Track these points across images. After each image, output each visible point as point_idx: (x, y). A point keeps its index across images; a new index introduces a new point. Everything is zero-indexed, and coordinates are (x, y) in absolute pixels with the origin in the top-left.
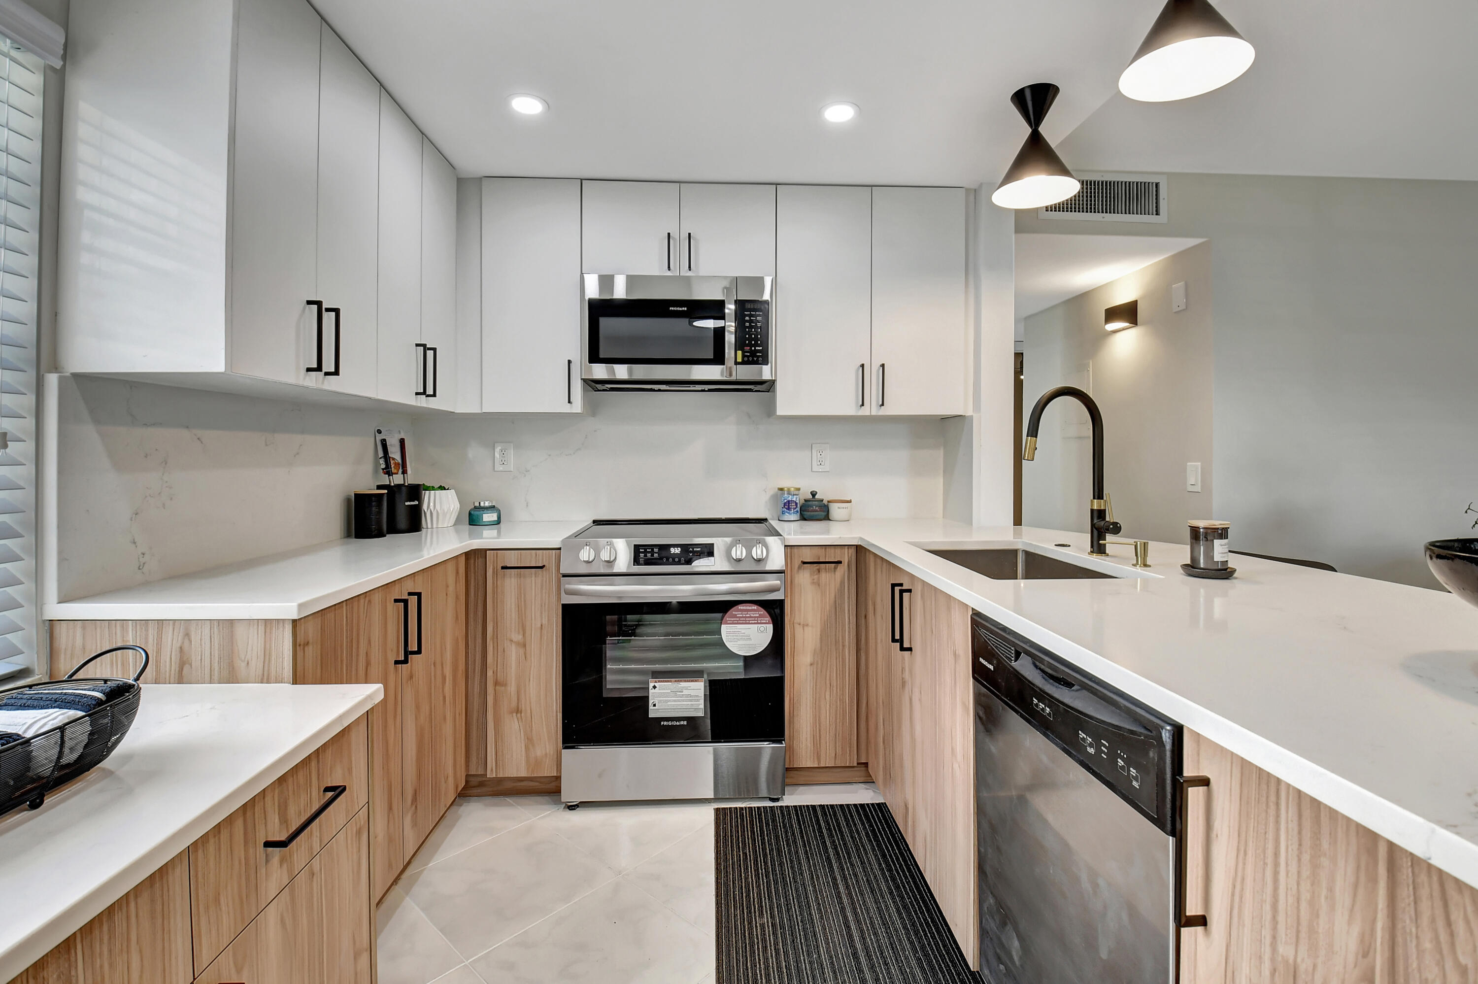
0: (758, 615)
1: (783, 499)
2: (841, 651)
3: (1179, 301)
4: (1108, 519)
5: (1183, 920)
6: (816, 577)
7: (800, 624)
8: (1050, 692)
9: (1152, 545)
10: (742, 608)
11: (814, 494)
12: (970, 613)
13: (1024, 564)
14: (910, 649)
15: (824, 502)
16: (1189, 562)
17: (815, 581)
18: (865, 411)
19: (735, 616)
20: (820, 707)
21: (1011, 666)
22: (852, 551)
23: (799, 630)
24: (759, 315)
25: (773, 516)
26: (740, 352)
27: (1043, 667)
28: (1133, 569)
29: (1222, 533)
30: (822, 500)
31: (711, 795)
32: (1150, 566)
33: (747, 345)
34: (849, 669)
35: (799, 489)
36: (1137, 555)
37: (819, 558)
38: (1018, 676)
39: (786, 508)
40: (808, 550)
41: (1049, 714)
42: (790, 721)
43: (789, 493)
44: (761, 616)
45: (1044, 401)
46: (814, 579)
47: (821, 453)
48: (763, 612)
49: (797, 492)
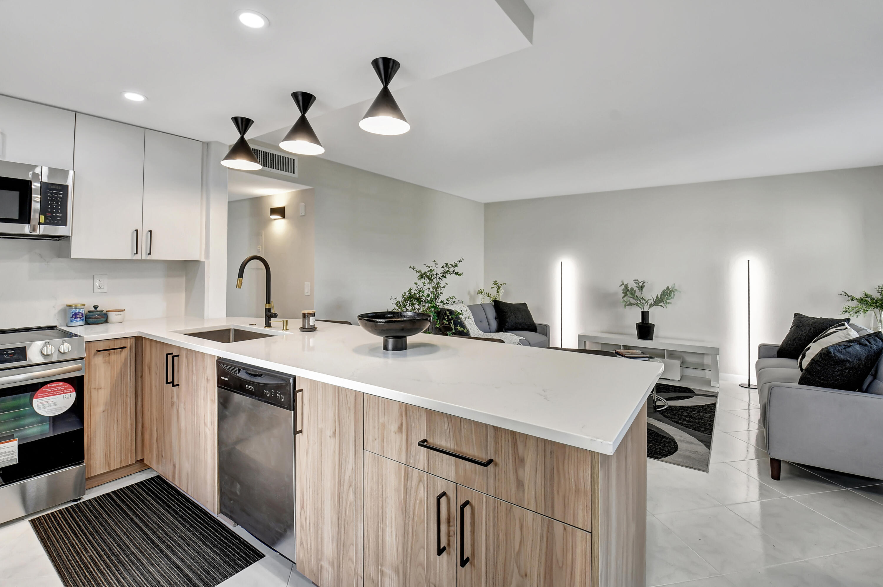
0: (64, 388)
1: (71, 312)
2: (125, 399)
3: (302, 212)
4: (272, 312)
5: (296, 433)
6: (107, 358)
7: (95, 389)
8: (253, 381)
9: (289, 321)
10: (50, 386)
11: (96, 307)
12: (216, 359)
13: (233, 335)
14: (178, 385)
15: (104, 312)
16: (302, 327)
17: (107, 361)
18: (138, 257)
19: (45, 392)
20: (110, 436)
21: (237, 376)
22: (133, 340)
23: (94, 393)
24: (60, 194)
25: (61, 324)
26: (43, 216)
27: (250, 372)
28: (282, 332)
29: (313, 315)
30: (103, 311)
31: (24, 514)
32: (288, 330)
33: (49, 212)
34: (130, 408)
35: (84, 305)
36: (283, 326)
37: (110, 347)
38: (239, 379)
39: (74, 318)
40: (102, 343)
41: (253, 389)
42: (88, 449)
43: (76, 308)
44: (66, 388)
45: (246, 261)
46: (106, 360)
47: (101, 281)
48: (67, 385)
49: (83, 307)
